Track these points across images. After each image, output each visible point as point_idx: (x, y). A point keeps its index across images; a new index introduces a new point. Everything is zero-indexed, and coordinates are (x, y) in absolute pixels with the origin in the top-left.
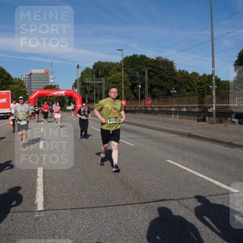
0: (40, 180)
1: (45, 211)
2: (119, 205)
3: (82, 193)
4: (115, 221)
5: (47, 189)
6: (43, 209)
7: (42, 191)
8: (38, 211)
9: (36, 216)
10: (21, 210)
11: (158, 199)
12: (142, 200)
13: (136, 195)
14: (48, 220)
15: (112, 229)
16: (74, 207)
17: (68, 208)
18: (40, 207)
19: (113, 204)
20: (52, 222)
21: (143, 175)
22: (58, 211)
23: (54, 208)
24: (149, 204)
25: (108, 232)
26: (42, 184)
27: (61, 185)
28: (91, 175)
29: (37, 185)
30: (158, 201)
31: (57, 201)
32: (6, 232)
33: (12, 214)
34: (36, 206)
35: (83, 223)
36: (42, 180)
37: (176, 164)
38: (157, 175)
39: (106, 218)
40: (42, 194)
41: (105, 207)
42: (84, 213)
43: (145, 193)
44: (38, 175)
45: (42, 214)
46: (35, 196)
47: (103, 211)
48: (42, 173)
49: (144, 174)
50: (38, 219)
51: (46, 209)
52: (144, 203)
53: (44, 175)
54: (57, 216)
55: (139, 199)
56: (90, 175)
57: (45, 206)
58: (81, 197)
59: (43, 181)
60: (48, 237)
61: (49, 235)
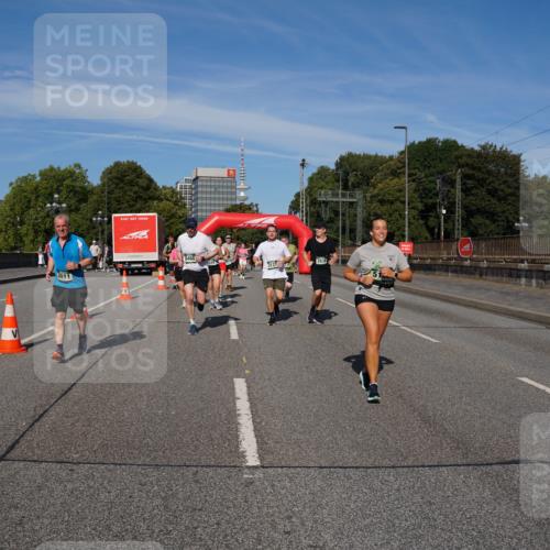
0: (243, 405)
1: (263, 467)
2: (423, 466)
3: (339, 437)
4: (417, 498)
5: (261, 422)
6: (258, 463)
7: (252, 427)
8: (249, 467)
9: (246, 476)
10: (212, 463)
11: (507, 459)
12: (471, 458)
13: (458, 448)
14: (273, 486)
15: (415, 514)
16: (327, 465)
17: (312, 464)
18: (253, 460)
19: (410, 464)
20: (283, 492)
21: (469, 408)
22: (292, 470)
23: (283, 464)
24: (489, 467)
25: (406, 520)
26: (249, 413)
27: (290, 417)
28: (353, 401)
29: (239, 415)
30: (510, 463)
31: (287, 450)
32: (188, 503)
33: (195, 469)
34: (244, 457)
35: (349, 498)
36: (248, 404)
37: (541, 387)
38: (499, 407)
39: (398, 490)
40: (252, 434)
41: (393, 467)
42: (349, 478)
43: (477, 445)
44: (237, 395)
45: (259, 474)
46: (237, 437)
47: (390, 476)
48: (245, 389)
49: (469, 404)
50: (250, 483)
51: (266, 463)
52: (477, 465)
53: (249, 394)
54: (291, 480)
55: (465, 455)
56: (350, 400)
57: (261, 458)
58: (337, 444)
59: (251, 407)
60: (277, 520)
61: (278, 517)
